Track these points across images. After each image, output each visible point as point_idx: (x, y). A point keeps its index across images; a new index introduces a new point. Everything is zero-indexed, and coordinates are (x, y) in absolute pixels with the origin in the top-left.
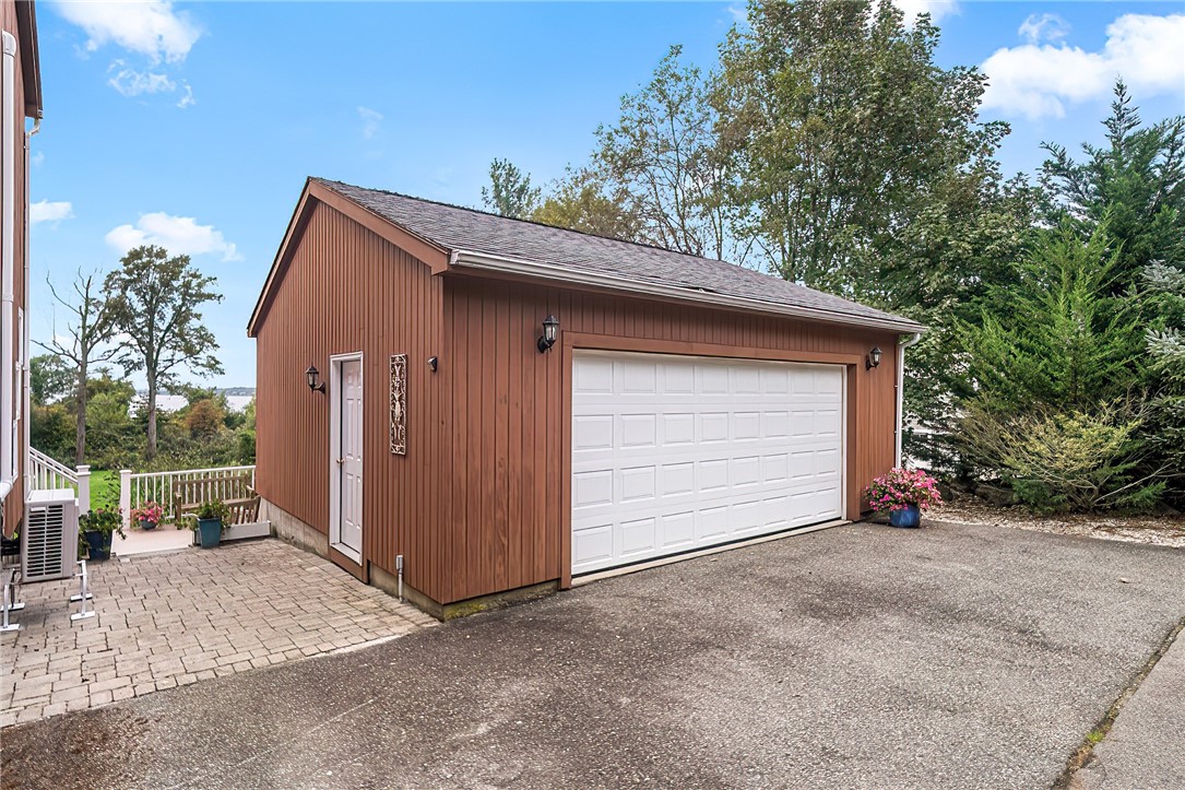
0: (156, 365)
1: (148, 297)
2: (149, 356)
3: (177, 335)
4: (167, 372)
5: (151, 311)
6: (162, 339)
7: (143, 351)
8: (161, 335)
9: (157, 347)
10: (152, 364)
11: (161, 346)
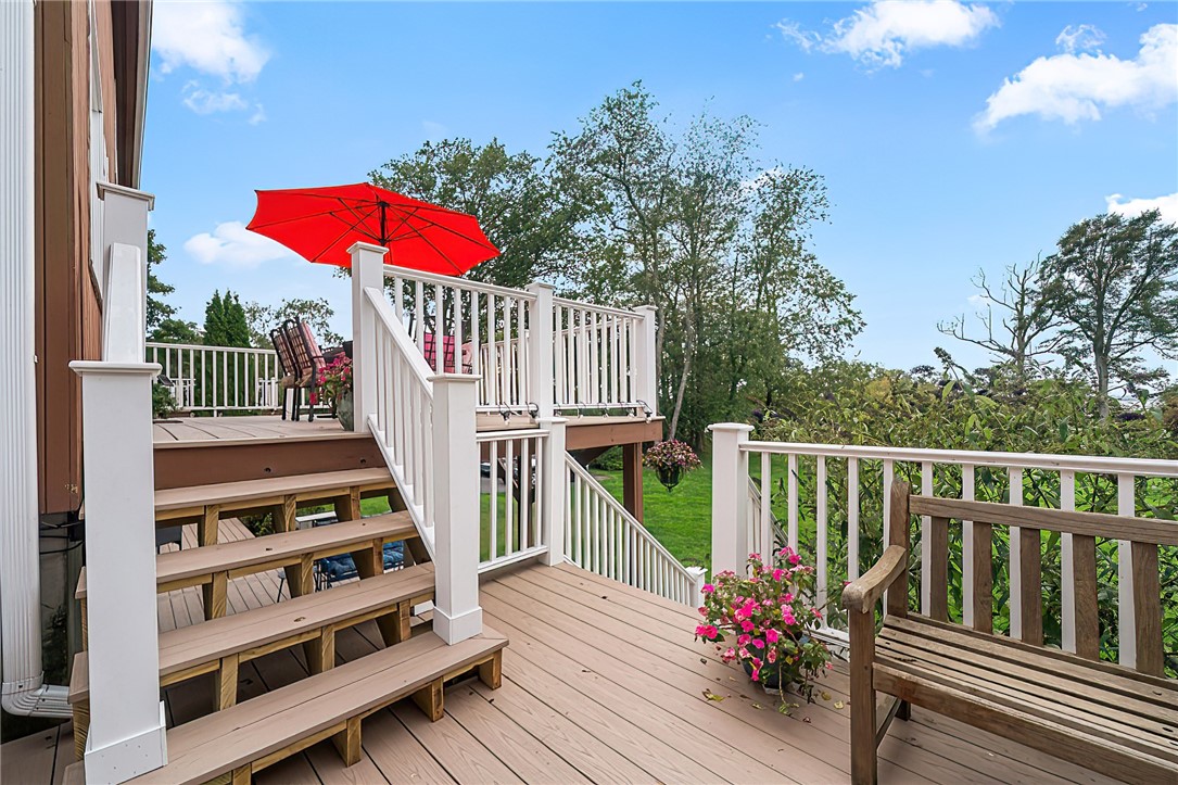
0: (1108, 350)
1: (1094, 276)
2: (1097, 342)
3: (1140, 313)
4: (1124, 357)
5: (1100, 291)
6: (1116, 320)
7: (1088, 337)
8: (1115, 315)
9: (1108, 330)
10: (1101, 350)
11: (1114, 328)
